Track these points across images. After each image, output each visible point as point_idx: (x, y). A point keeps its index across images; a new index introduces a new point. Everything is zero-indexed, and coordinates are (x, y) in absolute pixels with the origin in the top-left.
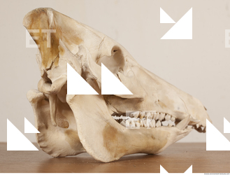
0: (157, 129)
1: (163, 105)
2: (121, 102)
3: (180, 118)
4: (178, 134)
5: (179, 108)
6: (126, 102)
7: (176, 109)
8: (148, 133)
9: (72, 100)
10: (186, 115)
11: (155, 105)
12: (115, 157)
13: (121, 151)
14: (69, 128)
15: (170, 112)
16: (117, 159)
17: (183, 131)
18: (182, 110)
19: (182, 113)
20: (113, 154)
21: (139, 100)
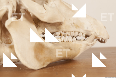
0: (73, 43)
1: (77, 26)
2: (47, 25)
3: (88, 34)
4: (87, 45)
5: (88, 28)
6: (51, 25)
7: (86, 29)
8: (67, 46)
9: (9, 26)
10: (92, 33)
11: (71, 26)
12: (43, 65)
13: (48, 61)
14: (12, 44)
15: (82, 31)
16: (45, 66)
17: (90, 44)
18: (90, 29)
19: (90, 31)
20: (42, 63)
21: (60, 24)
